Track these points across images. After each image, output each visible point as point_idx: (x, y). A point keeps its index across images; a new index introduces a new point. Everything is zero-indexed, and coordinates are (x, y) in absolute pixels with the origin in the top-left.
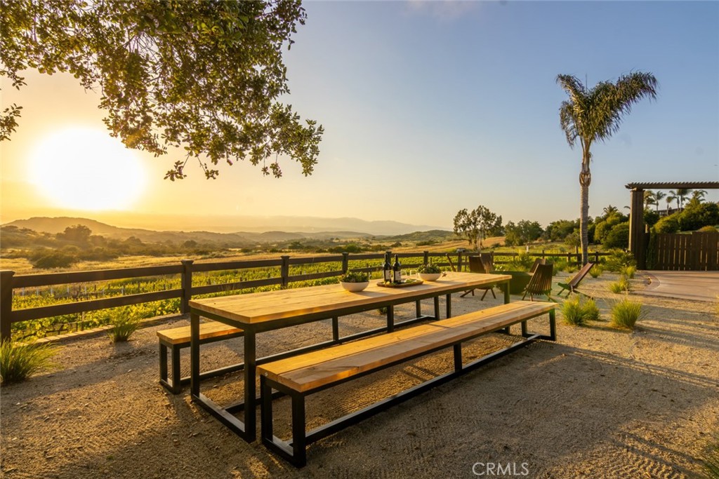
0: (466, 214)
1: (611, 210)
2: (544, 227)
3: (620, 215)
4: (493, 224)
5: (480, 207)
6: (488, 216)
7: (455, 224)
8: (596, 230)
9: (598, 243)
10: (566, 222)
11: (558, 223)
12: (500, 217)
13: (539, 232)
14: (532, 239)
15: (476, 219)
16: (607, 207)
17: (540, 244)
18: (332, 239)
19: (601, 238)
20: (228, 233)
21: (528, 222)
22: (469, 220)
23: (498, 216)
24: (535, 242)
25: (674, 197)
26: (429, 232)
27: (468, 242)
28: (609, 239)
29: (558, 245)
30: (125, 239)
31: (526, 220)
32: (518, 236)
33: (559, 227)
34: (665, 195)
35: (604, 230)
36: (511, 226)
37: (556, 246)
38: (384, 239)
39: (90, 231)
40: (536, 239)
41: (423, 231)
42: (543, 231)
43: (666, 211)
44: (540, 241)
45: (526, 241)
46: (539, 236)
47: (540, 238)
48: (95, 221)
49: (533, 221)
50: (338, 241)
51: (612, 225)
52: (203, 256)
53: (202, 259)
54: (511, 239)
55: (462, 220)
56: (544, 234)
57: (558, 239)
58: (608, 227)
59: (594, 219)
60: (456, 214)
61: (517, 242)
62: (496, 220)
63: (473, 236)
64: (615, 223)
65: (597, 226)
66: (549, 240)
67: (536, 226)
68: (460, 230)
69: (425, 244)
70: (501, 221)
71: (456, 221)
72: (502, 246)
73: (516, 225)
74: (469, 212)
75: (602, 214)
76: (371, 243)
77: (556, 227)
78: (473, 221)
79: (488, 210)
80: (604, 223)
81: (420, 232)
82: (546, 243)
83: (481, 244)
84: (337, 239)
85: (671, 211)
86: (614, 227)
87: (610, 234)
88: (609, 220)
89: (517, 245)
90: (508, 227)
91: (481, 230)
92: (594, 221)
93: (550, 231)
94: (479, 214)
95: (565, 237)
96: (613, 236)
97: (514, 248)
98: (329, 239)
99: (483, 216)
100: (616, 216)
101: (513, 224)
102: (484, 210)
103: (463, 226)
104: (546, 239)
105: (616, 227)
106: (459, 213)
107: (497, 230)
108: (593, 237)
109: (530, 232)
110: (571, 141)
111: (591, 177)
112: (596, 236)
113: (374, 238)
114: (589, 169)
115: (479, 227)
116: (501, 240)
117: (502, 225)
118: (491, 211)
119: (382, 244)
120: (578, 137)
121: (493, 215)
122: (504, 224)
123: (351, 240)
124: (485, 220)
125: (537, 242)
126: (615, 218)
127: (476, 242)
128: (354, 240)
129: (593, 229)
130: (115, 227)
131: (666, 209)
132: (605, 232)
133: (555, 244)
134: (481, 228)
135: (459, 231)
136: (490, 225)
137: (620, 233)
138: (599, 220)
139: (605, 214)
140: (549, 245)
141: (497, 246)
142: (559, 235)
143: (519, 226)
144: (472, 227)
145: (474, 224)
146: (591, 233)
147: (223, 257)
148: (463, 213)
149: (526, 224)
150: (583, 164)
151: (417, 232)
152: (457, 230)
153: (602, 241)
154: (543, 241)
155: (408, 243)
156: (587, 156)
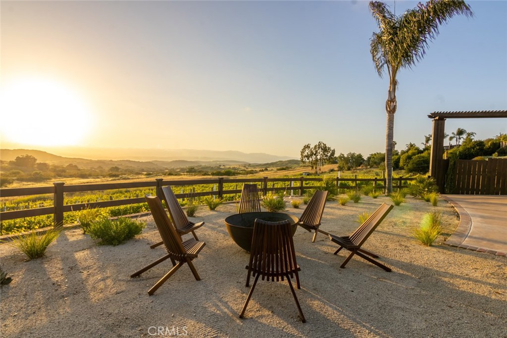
0: (309, 147)
1: (411, 145)
2: (365, 158)
3: (417, 149)
4: (329, 155)
5: (320, 142)
6: (325, 149)
7: (302, 155)
8: (401, 160)
9: (402, 168)
10: (380, 153)
11: (375, 154)
12: (334, 150)
13: (362, 161)
14: (357, 166)
15: (316, 152)
16: (409, 143)
17: (362, 169)
18: (220, 166)
19: (404, 165)
20: (146, 161)
21: (354, 154)
22: (312, 152)
23: (332, 149)
24: (359, 168)
25: (454, 137)
26: (288, 161)
27: (311, 168)
28: (410, 166)
29: (375, 170)
30: (66, 165)
31: (352, 152)
32: (347, 163)
33: (375, 157)
34: (448, 135)
35: (406, 160)
36: (342, 157)
37: (373, 171)
38: (257, 166)
39: (35, 160)
40: (360, 166)
41: (284, 160)
42: (364, 160)
43: (448, 147)
44: (362, 167)
45: (352, 167)
46: (361, 163)
47: (362, 165)
48: (45, 152)
49: (357, 153)
50: (223, 167)
51: (412, 156)
52: (114, 178)
53: (112, 180)
54: (342, 166)
55: (307, 152)
56: (365, 162)
57: (375, 166)
58: (409, 158)
59: (400, 152)
60: (302, 148)
61: (346, 168)
62: (331, 152)
63: (314, 164)
64: (414, 154)
65: (402, 157)
66: (369, 167)
67: (360, 156)
68: (306, 159)
69: (283, 169)
70: (334, 153)
71: (302, 152)
72: (336, 171)
73: (346, 156)
74: (312, 146)
75: (405, 149)
76: (247, 169)
77: (373, 157)
78: (314, 153)
79: (325, 145)
80: (406, 154)
81: (282, 161)
82: (367, 168)
83: (320, 169)
84: (224, 166)
85: (452, 147)
86: (414, 157)
87: (411, 162)
88: (410, 152)
89: (346, 170)
90: (340, 157)
91: (320, 159)
92: (399, 154)
93: (369, 160)
94: (319, 148)
95: (379, 164)
96: (413, 163)
97: (343, 172)
98: (218, 166)
99: (322, 149)
100: (415, 150)
101: (343, 155)
102: (323, 145)
103: (308, 157)
104: (366, 166)
105: (415, 157)
106: (305, 147)
107: (332, 160)
108: (398, 165)
109: (356, 161)
110: (379, 69)
111: (397, 104)
112: (401, 164)
113: (250, 165)
114: (395, 96)
115: (319, 157)
116: (335, 167)
117: (335, 156)
118: (328, 146)
119: (254, 169)
120: (385, 65)
121: (329, 148)
122: (337, 155)
123: (233, 166)
124: (324, 152)
125: (360, 168)
126: (414, 151)
127: (316, 168)
128: (235, 166)
129: (399, 159)
130: (61, 157)
131: (449, 145)
132: (407, 161)
133: (372, 169)
134: (321, 158)
135: (304, 160)
136: (326, 156)
137: (418, 161)
138: (403, 152)
139: (407, 148)
140: (368, 170)
141: (332, 170)
142: (375, 163)
143: (348, 157)
144: (314, 157)
145: (315, 154)
146: (397, 161)
147: (129, 179)
148: (307, 147)
149: (353, 155)
150: (389, 91)
151: (280, 161)
152: (303, 159)
153: (405, 167)
154: (364, 167)
155: (273, 168)
156: (394, 83)
